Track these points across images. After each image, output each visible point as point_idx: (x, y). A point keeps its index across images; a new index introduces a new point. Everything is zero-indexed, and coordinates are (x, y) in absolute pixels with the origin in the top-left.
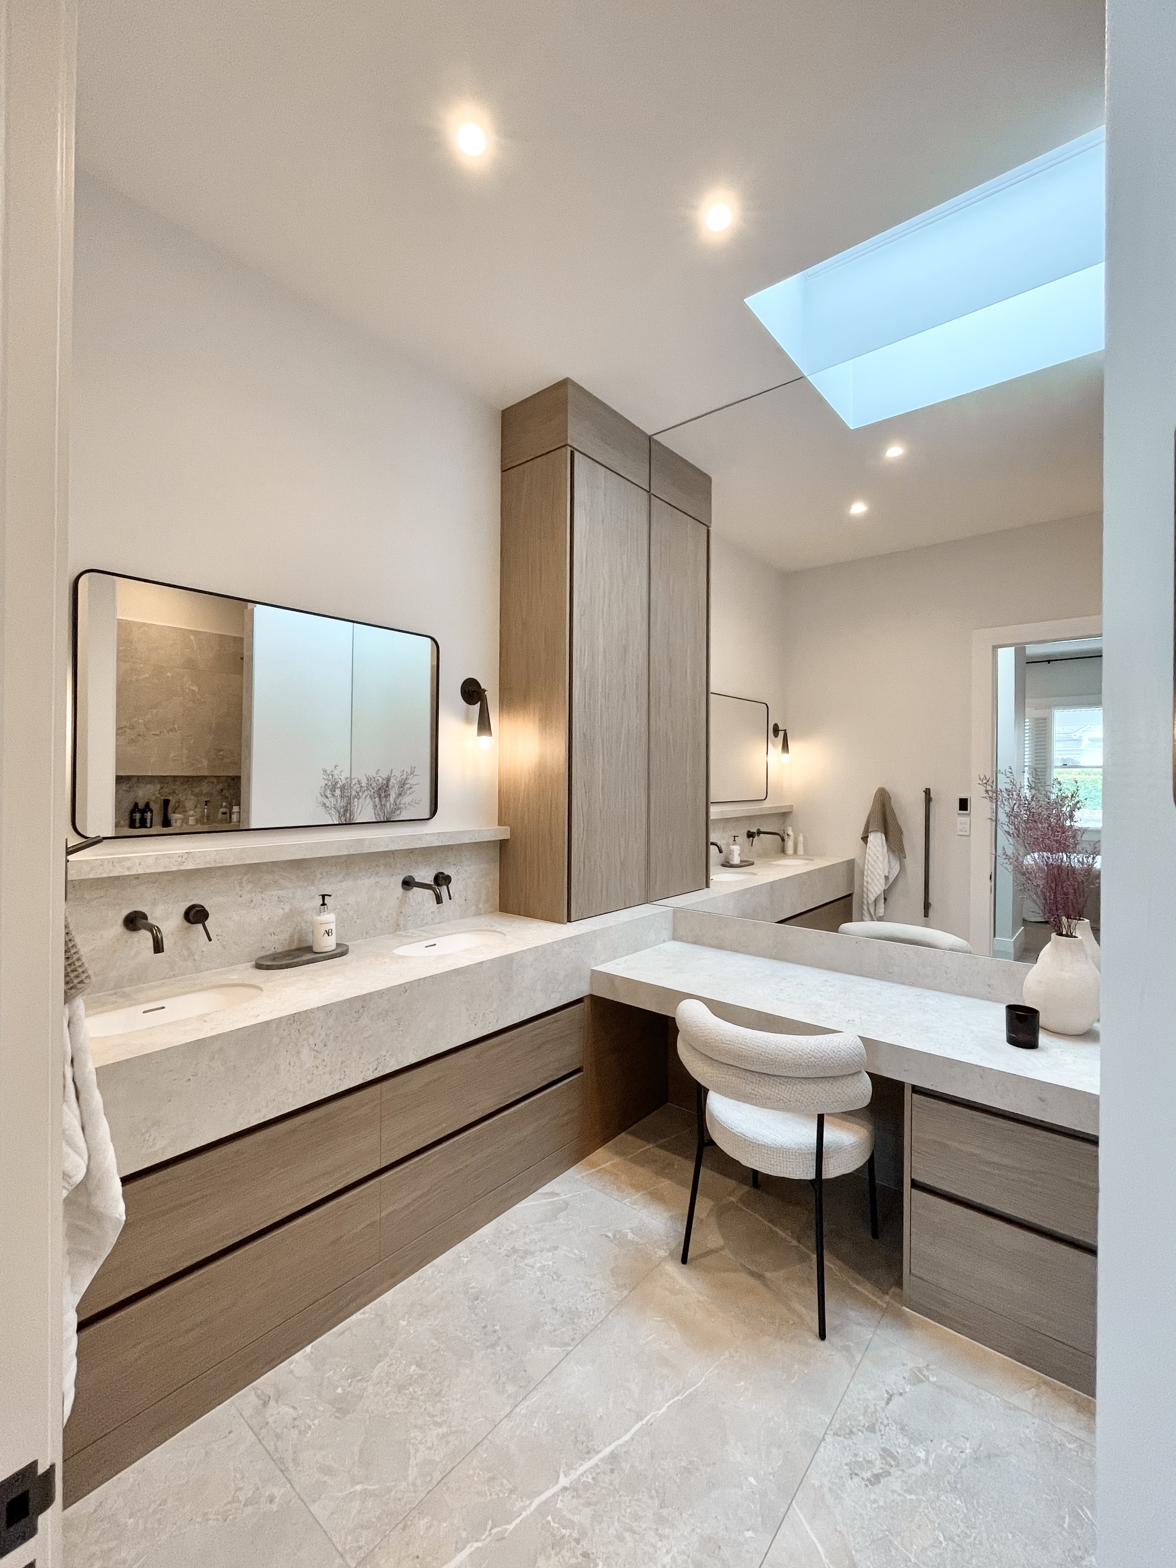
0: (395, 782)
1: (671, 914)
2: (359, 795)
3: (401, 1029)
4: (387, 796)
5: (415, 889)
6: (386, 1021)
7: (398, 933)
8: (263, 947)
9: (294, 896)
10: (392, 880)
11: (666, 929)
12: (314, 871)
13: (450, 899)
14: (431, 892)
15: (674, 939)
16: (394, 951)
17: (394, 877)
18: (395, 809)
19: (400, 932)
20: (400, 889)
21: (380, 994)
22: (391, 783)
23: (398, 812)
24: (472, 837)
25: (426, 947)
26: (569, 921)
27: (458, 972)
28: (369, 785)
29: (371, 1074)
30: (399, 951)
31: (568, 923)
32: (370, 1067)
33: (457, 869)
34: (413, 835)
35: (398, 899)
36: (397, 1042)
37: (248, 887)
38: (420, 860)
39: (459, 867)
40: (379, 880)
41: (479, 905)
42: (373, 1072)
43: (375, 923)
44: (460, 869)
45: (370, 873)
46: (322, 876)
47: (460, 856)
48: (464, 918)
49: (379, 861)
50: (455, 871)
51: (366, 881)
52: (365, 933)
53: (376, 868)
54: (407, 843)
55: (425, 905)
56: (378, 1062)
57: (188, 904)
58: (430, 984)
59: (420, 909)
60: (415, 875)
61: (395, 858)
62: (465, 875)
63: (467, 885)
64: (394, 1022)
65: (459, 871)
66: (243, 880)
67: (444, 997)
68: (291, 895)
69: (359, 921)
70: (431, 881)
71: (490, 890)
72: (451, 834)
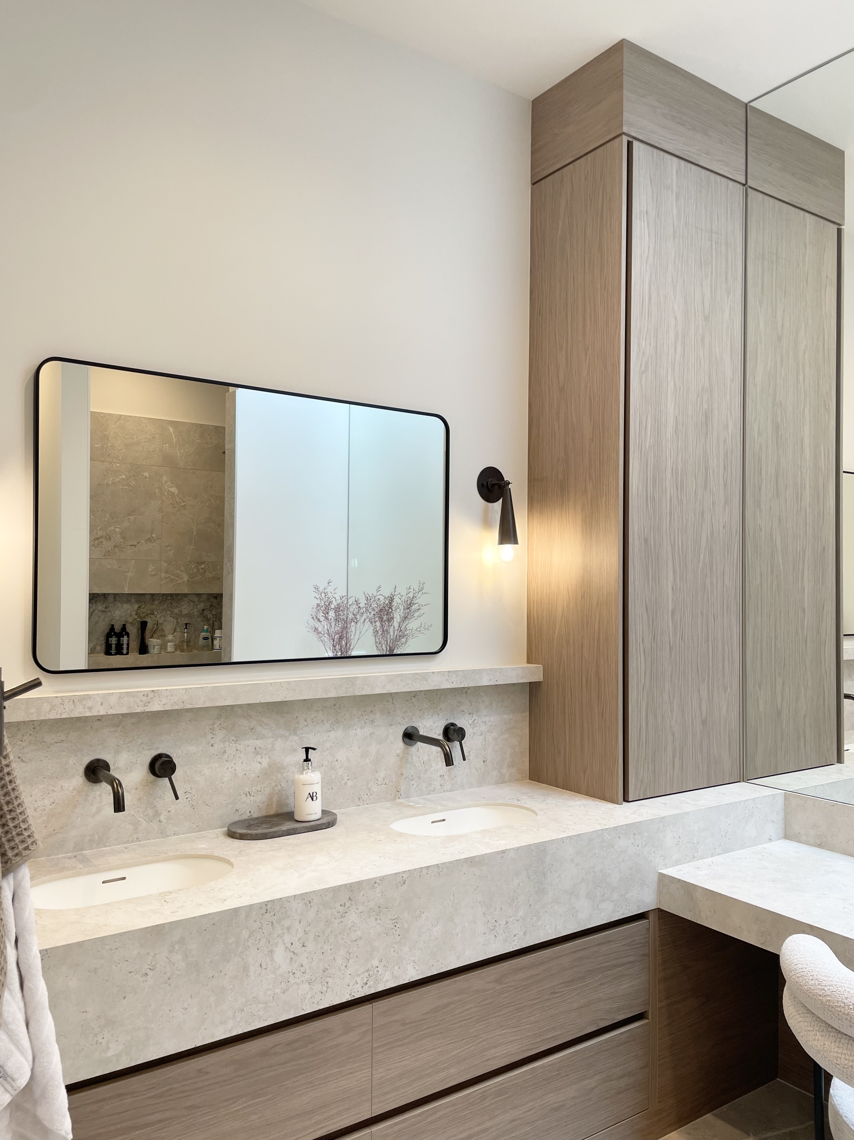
0: (399, 601)
1: (780, 800)
2: (356, 618)
3: (398, 933)
4: (390, 620)
5: (419, 744)
6: (379, 921)
7: (398, 801)
8: (237, 810)
9: (273, 747)
10: (391, 730)
11: (773, 821)
12: (297, 717)
13: (464, 759)
14: (439, 749)
15: (787, 836)
16: (392, 826)
17: (393, 727)
18: (400, 636)
19: (402, 800)
20: (399, 744)
21: (373, 883)
22: (394, 603)
23: (404, 640)
24: (492, 677)
25: (432, 822)
26: (626, 800)
27: (471, 861)
28: (368, 605)
29: (360, 989)
30: (399, 826)
31: (625, 804)
32: (359, 980)
33: (473, 719)
34: (416, 674)
35: (398, 756)
36: (392, 950)
37: (220, 734)
38: (426, 706)
39: (475, 717)
40: (375, 730)
41: (502, 769)
42: (363, 987)
43: (369, 787)
44: (477, 720)
45: (363, 722)
46: (306, 723)
47: (477, 702)
48: (482, 786)
49: (374, 706)
50: (470, 722)
51: (359, 731)
52: (358, 799)
53: (371, 715)
54: (408, 684)
55: (431, 766)
56: (369, 975)
57: (154, 753)
58: (435, 875)
59: (426, 770)
60: (419, 726)
61: (395, 702)
62: (484, 728)
63: (486, 741)
64: (389, 922)
65: (475, 722)
66: (215, 726)
67: (454, 895)
68: (269, 746)
69: (350, 783)
70: (439, 735)
71: (516, 750)
72: (465, 674)
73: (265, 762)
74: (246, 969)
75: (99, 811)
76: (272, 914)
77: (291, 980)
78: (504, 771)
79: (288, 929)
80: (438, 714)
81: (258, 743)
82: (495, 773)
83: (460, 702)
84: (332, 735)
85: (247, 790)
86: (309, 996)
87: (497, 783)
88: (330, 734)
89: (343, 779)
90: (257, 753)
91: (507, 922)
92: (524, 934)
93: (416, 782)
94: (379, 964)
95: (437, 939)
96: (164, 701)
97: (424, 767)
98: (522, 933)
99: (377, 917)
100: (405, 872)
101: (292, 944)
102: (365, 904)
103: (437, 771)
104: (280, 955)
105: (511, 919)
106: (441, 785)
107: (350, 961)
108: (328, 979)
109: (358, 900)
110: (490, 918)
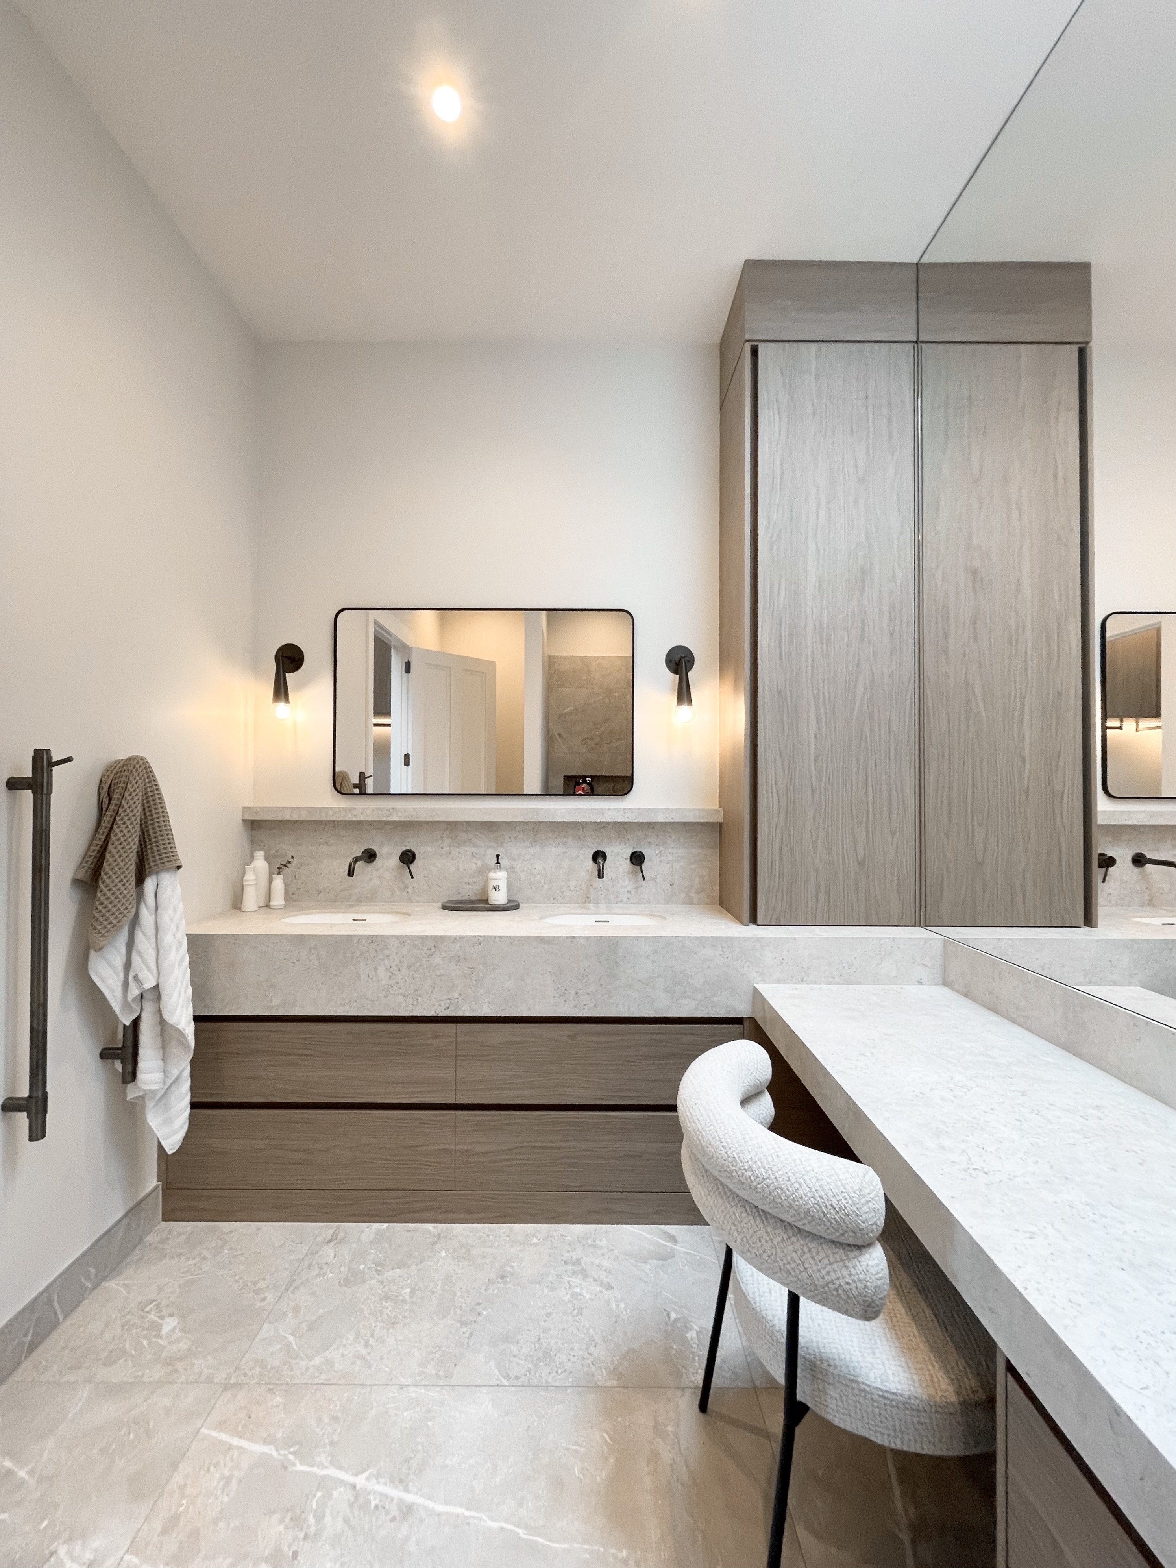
1: (937, 946)
7: (587, 905)
10: (581, 852)
11: (930, 965)
12: (503, 835)
17: (583, 849)
20: (589, 862)
26: (753, 923)
29: (441, 1011)
32: (442, 1003)
33: (660, 850)
35: (588, 871)
36: (470, 990)
37: (447, 841)
38: (613, 835)
39: (661, 848)
40: (567, 850)
41: (690, 893)
42: (445, 1008)
43: (563, 890)
45: (557, 843)
46: (511, 840)
47: (663, 837)
48: (669, 904)
49: (567, 833)
50: (657, 852)
51: (553, 849)
52: (553, 899)
53: (564, 837)
54: (586, 815)
55: (619, 882)
56: (450, 1002)
57: (404, 849)
58: (507, 944)
59: (613, 886)
60: (607, 850)
61: (585, 831)
62: (671, 858)
63: (673, 868)
64: (467, 969)
65: (662, 852)
66: (444, 836)
67: (525, 962)
68: (483, 853)
69: (546, 887)
70: (626, 859)
71: (706, 879)
72: (640, 811)
73: (480, 863)
75: (371, 879)
76: (376, 944)
78: (693, 894)
79: (388, 956)
80: (625, 843)
81: (474, 850)
82: (683, 895)
83: (647, 835)
84: (531, 850)
85: (466, 880)
86: (404, 1005)
87: (684, 903)
88: (529, 849)
89: (540, 883)
90: (474, 857)
91: (577, 993)
92: (595, 1006)
93: (605, 893)
94: (459, 997)
95: (509, 990)
96: (400, 814)
97: (612, 882)
98: (593, 1004)
99: (457, 964)
101: (391, 967)
103: (624, 888)
104: (382, 971)
105: (581, 991)
106: (628, 898)
107: (435, 989)
108: (418, 997)
109: (441, 949)
110: (559, 986)
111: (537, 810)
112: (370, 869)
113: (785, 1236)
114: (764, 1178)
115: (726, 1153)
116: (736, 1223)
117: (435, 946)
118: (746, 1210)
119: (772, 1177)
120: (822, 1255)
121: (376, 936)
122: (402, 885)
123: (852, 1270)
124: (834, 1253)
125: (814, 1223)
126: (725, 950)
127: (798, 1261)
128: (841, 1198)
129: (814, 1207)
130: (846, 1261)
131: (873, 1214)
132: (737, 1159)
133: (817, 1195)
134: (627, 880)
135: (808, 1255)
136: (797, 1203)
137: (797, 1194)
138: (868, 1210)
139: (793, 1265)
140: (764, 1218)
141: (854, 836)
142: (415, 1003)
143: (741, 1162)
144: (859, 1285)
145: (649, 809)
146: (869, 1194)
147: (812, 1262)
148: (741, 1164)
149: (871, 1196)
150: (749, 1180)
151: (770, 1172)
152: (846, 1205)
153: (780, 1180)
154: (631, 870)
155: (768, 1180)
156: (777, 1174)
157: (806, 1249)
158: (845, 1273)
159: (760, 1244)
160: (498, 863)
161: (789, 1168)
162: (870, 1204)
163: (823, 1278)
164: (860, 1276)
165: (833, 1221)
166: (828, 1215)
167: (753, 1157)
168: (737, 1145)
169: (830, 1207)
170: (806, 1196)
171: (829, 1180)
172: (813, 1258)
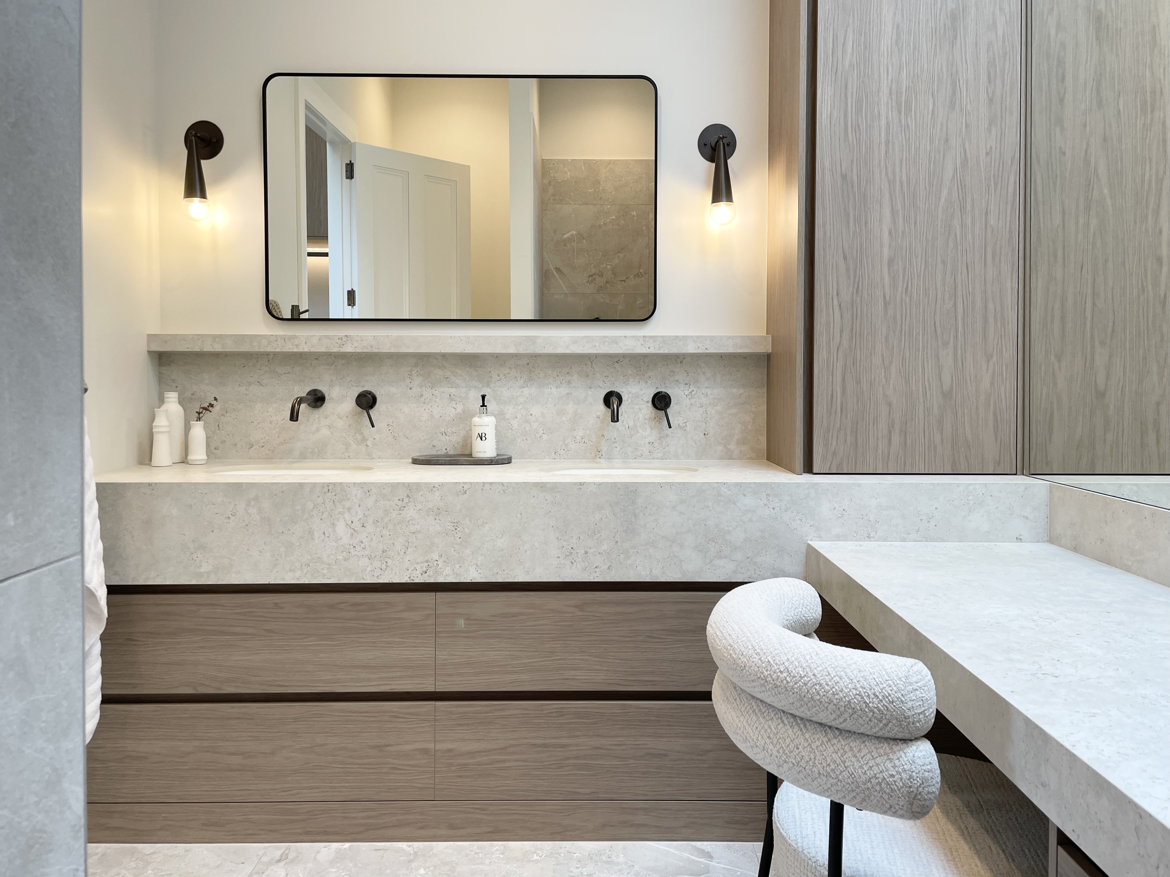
1: (1042, 493)
3: (459, 535)
6: (438, 521)
7: (598, 460)
8: (434, 446)
9: (467, 396)
10: (590, 393)
11: (1026, 518)
12: (490, 372)
15: (1050, 539)
17: (592, 390)
19: (601, 460)
20: (600, 406)
21: (432, 487)
24: (700, 345)
26: (808, 472)
27: (542, 486)
29: (420, 576)
32: (418, 567)
33: (690, 390)
34: (605, 337)
35: (598, 417)
36: (453, 550)
37: (418, 380)
38: (630, 372)
39: (692, 388)
40: (572, 391)
41: (729, 445)
42: (422, 574)
43: (566, 442)
44: (695, 391)
45: (559, 382)
46: (499, 378)
47: (694, 373)
48: (702, 459)
49: (571, 368)
50: (687, 393)
51: (554, 390)
52: (554, 453)
53: (568, 376)
54: (596, 346)
55: (638, 432)
56: (429, 565)
57: (361, 390)
58: (499, 492)
59: (631, 436)
60: (623, 391)
61: (594, 366)
62: (704, 400)
63: (707, 414)
64: (449, 524)
65: (693, 393)
66: (413, 373)
67: (521, 514)
68: (463, 395)
69: (545, 437)
70: (648, 402)
71: (749, 427)
72: (665, 339)
73: (460, 408)
74: (311, 532)
75: (318, 430)
76: (333, 494)
77: (352, 551)
78: (732, 446)
79: (349, 509)
80: (646, 382)
81: (453, 391)
82: (720, 448)
83: (673, 372)
84: (526, 391)
85: (443, 430)
86: (369, 569)
87: (721, 458)
88: (523, 390)
89: (538, 432)
90: (451, 399)
91: (586, 553)
92: (609, 568)
93: (619, 445)
94: (439, 559)
95: (502, 550)
96: (356, 344)
97: (628, 432)
98: (607, 566)
99: (436, 517)
100: (466, 483)
101: (352, 522)
102: (424, 503)
103: (645, 438)
104: (341, 528)
105: (592, 551)
106: (650, 452)
107: (409, 549)
108: (387, 560)
109: (416, 499)
110: (565, 544)
111: (533, 340)
112: (317, 416)
113: (825, 740)
114: (801, 677)
115: (760, 659)
116: (771, 736)
117: (408, 496)
118: (783, 722)
119: (810, 674)
120: (865, 751)
121: (334, 484)
122: (359, 437)
123: (897, 762)
124: (877, 749)
125: (855, 716)
126: (771, 498)
127: (838, 761)
128: (885, 685)
129: (855, 698)
130: (891, 755)
131: (921, 703)
132: (772, 663)
133: (858, 686)
134: (649, 429)
135: (850, 754)
136: (837, 697)
137: (837, 687)
138: (914, 698)
139: (833, 767)
140: (802, 726)
141: (938, 360)
142: (384, 567)
143: (776, 664)
144: (904, 776)
145: (677, 337)
146: (917, 682)
147: (853, 759)
148: (776, 667)
149: (919, 684)
150: (785, 682)
151: (808, 670)
152: (890, 692)
153: (818, 676)
154: (653, 417)
155: (806, 678)
156: (815, 671)
157: (847, 748)
158: (889, 765)
159: (797, 751)
160: (483, 405)
161: (829, 663)
162: (918, 693)
163: (865, 773)
164: (905, 767)
165: (875, 710)
166: (871, 705)
167: (789, 657)
168: (772, 650)
169: (872, 696)
170: (846, 688)
171: (872, 671)
172: (855, 756)
